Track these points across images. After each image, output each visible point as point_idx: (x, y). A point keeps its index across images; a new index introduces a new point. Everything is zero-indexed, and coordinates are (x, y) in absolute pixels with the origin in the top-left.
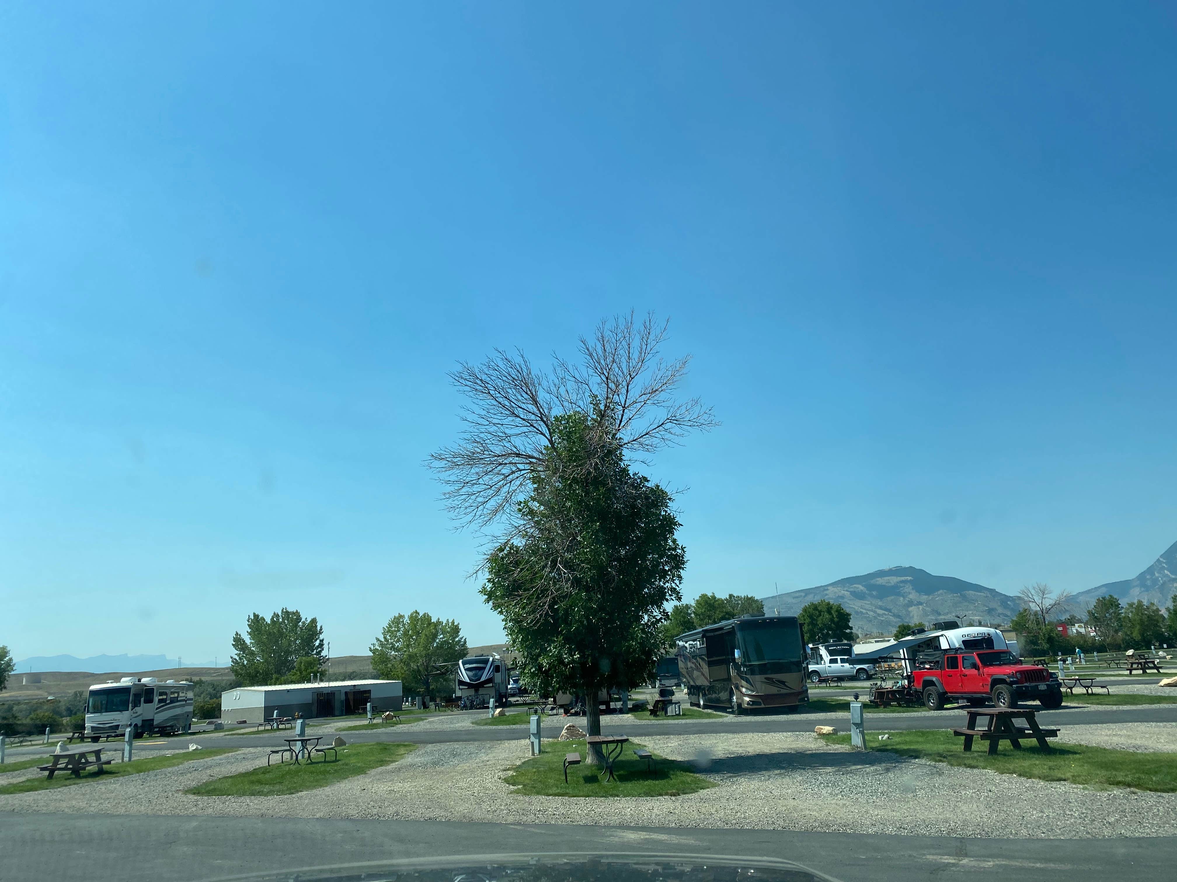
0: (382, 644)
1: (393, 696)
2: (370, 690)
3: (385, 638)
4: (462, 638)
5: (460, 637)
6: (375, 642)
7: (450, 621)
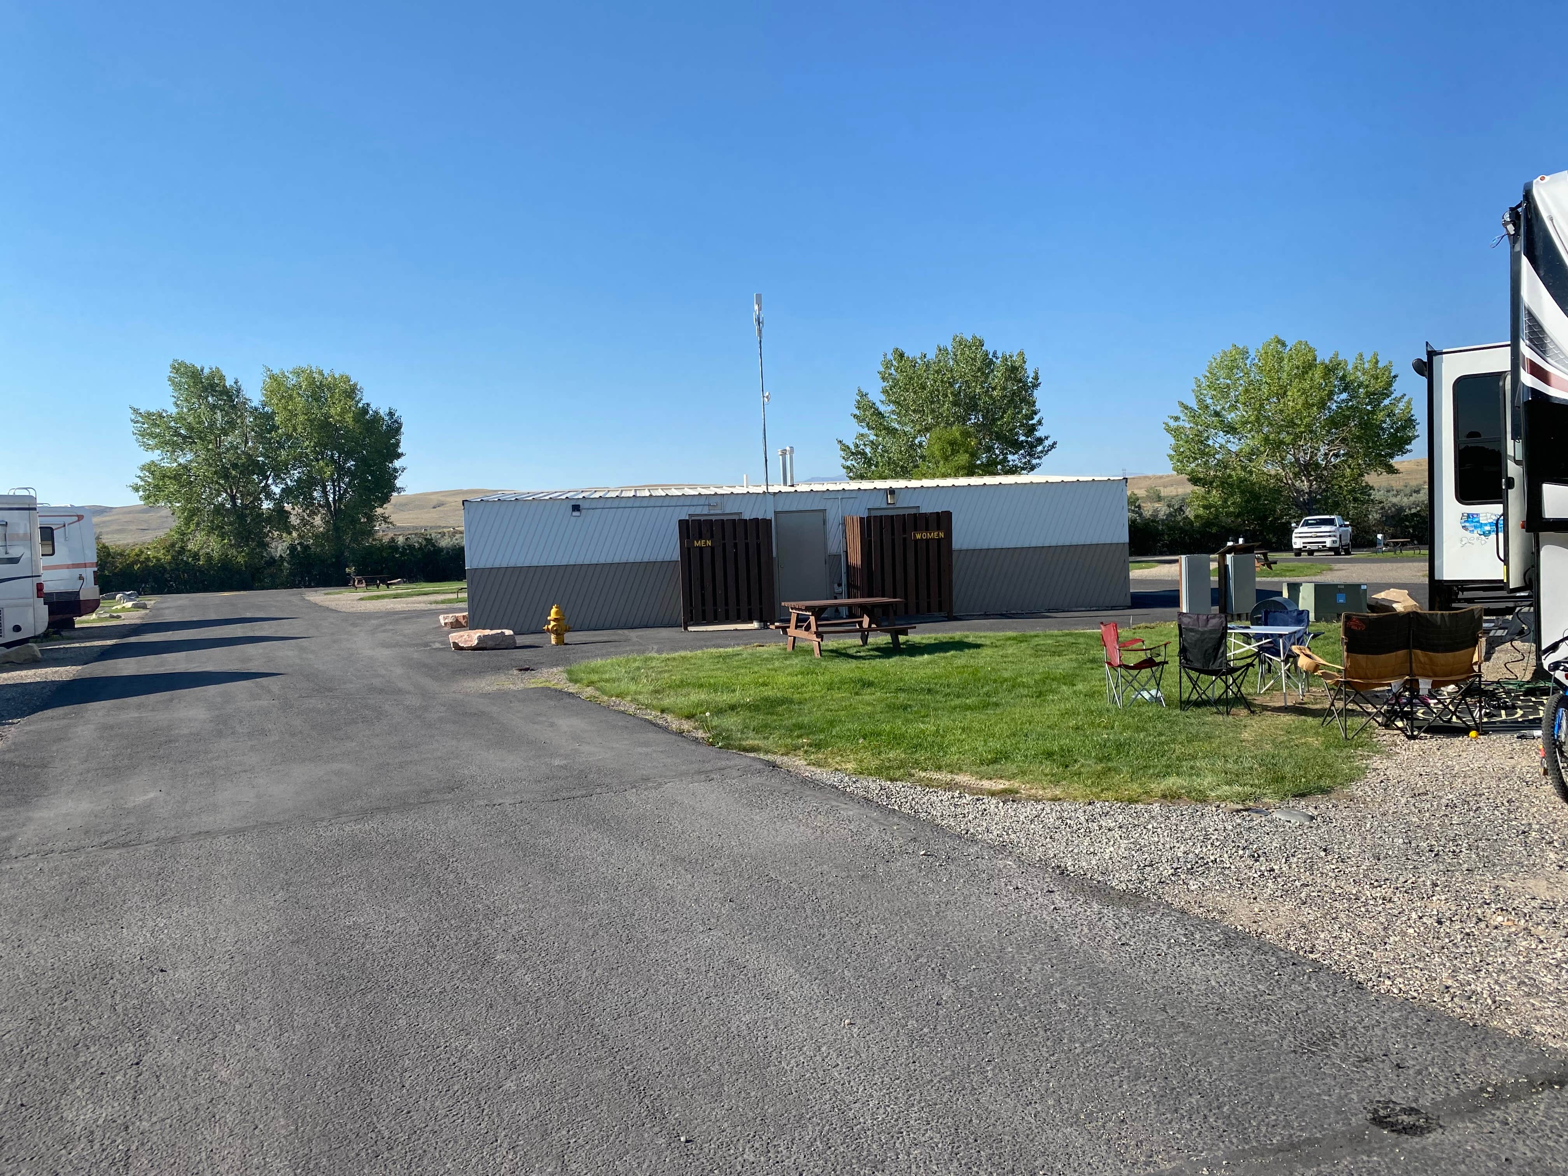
0: (1194, 416)
1: (1012, 545)
2: (948, 515)
3: (1201, 401)
4: (1399, 400)
5: (1393, 396)
6: (1178, 411)
7: (1368, 357)
